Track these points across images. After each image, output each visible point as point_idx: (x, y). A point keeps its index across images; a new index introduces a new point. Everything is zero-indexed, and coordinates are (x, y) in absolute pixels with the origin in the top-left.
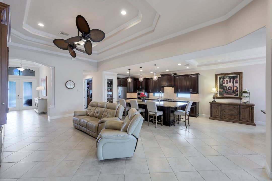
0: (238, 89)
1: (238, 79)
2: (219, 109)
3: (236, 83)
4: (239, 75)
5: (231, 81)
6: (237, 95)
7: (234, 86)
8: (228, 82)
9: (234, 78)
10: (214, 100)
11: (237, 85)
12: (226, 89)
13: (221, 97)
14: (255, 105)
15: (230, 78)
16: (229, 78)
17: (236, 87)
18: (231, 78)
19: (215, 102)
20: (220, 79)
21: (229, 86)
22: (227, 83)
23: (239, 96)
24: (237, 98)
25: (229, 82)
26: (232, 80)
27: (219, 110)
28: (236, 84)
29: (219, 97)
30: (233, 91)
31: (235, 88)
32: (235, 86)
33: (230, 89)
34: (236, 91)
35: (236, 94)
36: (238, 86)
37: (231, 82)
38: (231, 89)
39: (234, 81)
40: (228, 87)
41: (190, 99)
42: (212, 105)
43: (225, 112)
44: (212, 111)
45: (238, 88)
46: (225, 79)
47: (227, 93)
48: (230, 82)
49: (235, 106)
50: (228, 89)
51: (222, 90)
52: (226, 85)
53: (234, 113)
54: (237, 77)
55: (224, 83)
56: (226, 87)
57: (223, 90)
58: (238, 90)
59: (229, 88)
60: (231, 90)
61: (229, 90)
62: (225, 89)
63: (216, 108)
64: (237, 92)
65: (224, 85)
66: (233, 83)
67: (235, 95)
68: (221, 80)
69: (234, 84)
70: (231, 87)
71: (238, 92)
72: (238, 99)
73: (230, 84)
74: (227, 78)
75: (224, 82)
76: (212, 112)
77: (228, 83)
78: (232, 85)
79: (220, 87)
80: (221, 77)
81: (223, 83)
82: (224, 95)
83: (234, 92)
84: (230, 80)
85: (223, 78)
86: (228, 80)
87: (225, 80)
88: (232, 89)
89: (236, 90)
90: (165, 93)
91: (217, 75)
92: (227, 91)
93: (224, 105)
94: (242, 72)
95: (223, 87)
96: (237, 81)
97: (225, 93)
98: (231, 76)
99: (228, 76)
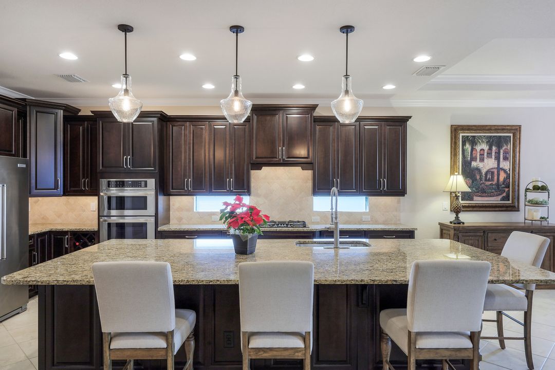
0: (509, 178)
1: (510, 147)
3: (506, 159)
4: (511, 135)
5: (493, 154)
6: (507, 198)
7: (499, 169)
8: (486, 154)
9: (499, 142)
10: (457, 218)
11: (506, 165)
12: (481, 179)
13: (468, 207)
15: (491, 142)
16: (489, 141)
17: (505, 171)
18: (493, 141)
20: (464, 143)
21: (487, 168)
22: (482, 160)
23: (510, 202)
24: (507, 207)
25: (488, 157)
26: (494, 148)
28: (504, 163)
30: (498, 185)
31: (502, 176)
32: (502, 169)
33: (489, 180)
34: (503, 184)
35: (504, 194)
36: (510, 170)
37: (493, 157)
38: (492, 180)
39: (499, 153)
40: (484, 171)
41: (368, 218)
46: (476, 144)
47: (483, 192)
48: (489, 155)
50: (486, 180)
51: (468, 182)
52: (481, 165)
54: (507, 140)
55: (476, 160)
56: (478, 170)
57: (471, 181)
58: (509, 183)
59: (486, 174)
61: (488, 183)
62: (478, 177)
64: (506, 190)
65: (474, 164)
66: (498, 158)
67: (503, 199)
68: (468, 147)
69: (498, 164)
70: (493, 173)
71: (509, 187)
72: (510, 209)
73: (489, 164)
74: (483, 142)
75: (474, 156)
77: (485, 160)
78: (496, 166)
79: (465, 170)
80: (468, 136)
81: (473, 159)
82: (475, 198)
84: (490, 149)
85: (473, 141)
86: (484, 148)
87: (478, 148)
88: (496, 178)
89: (504, 181)
90: (258, 195)
91: (455, 130)
92: (483, 185)
93: (494, 235)
94: (520, 127)
95: (473, 171)
96: (508, 153)
97: (477, 192)
98: (494, 136)
99: (484, 136)
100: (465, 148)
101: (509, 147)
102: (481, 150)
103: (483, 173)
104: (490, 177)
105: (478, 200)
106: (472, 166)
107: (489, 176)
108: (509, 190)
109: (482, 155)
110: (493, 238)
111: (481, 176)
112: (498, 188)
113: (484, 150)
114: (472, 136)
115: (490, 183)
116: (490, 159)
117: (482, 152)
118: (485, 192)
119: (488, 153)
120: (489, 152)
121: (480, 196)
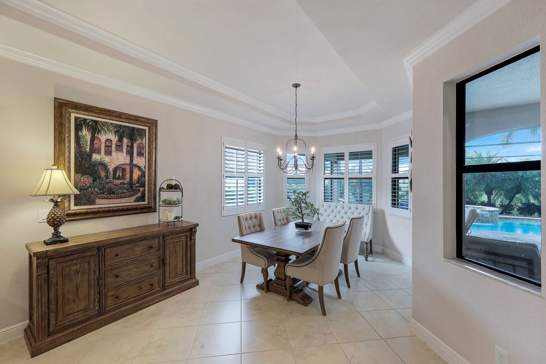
0: (145, 177)
1: (146, 141)
2: (89, 274)
3: (140, 154)
4: (147, 128)
5: (125, 147)
6: (142, 198)
7: (132, 165)
8: (114, 146)
9: (133, 135)
10: (56, 234)
11: (140, 161)
12: (107, 177)
13: (86, 213)
14: (197, 225)
15: (121, 132)
16: (118, 131)
17: (139, 168)
18: (124, 132)
19: (66, 241)
20: (78, 128)
21: (116, 163)
22: (108, 153)
23: (146, 202)
24: (142, 209)
25: (117, 150)
26: (125, 141)
27: (89, 280)
28: (139, 159)
29: (75, 214)
30: (131, 184)
31: (136, 174)
32: (136, 166)
33: (119, 178)
34: (138, 183)
35: (139, 195)
36: (145, 167)
37: (125, 151)
38: (123, 177)
39: (132, 147)
40: (111, 167)
42: (52, 263)
43: (117, 276)
44: (52, 296)
45: (143, 175)
46: (99, 132)
47: (110, 193)
48: (119, 147)
49: (149, 243)
50: (114, 178)
51: (87, 180)
52: (107, 159)
53: (147, 268)
54: (141, 133)
55: (99, 152)
56: (104, 166)
57: (91, 179)
58: (145, 181)
59: (115, 170)
60: (125, 179)
62: (103, 174)
63: (77, 272)
64: (141, 189)
65: (96, 157)
66: (130, 153)
67: (137, 200)
68: (86, 134)
69: (131, 160)
70: (124, 170)
71: (144, 187)
72: (146, 210)
73: (119, 158)
74: (109, 130)
75: (96, 146)
76: (53, 307)
77: (114, 154)
78: (128, 161)
79: (81, 165)
80: (85, 120)
81: (94, 150)
82: (98, 201)
83: (132, 188)
84: (120, 140)
85: (95, 128)
86: (112, 139)
87: (103, 137)
88: (128, 176)
89: (139, 179)
91: (61, 106)
92: (110, 184)
93: (115, 249)
94: (156, 121)
95: (94, 166)
96: (143, 148)
97: (101, 193)
98: (125, 126)
99: (112, 124)
100: (80, 134)
101: (144, 141)
102: (107, 140)
103: (111, 170)
104: (121, 174)
105: (102, 204)
106: (93, 159)
107: (119, 173)
108: (145, 190)
109: (108, 146)
110: (114, 253)
111: (107, 173)
112: (131, 188)
113: (111, 141)
114: (92, 120)
115: (121, 181)
116: (120, 154)
117: (108, 143)
118: (114, 193)
119: (116, 145)
120: (119, 144)
121: (105, 198)
